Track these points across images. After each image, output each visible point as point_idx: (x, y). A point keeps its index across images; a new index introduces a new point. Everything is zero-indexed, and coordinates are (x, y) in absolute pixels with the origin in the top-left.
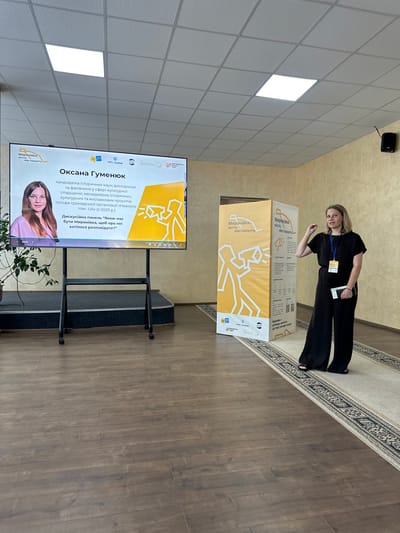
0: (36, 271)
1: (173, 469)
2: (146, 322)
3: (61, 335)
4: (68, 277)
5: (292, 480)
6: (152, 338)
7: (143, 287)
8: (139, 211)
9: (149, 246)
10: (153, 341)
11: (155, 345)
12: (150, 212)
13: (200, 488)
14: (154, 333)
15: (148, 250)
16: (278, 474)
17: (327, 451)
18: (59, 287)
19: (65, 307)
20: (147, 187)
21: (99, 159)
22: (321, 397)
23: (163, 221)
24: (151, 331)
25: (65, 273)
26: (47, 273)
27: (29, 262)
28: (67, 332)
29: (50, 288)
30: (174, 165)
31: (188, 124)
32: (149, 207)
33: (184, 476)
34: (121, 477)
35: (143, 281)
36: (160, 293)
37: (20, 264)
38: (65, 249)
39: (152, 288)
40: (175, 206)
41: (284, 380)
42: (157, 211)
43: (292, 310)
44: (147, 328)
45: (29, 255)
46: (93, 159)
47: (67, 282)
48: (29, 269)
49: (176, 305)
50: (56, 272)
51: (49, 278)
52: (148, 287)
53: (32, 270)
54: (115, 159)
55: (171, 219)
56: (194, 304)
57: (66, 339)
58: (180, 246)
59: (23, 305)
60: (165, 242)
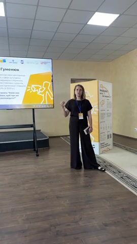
1: (51, 226)
2: (34, 148)
5: (113, 228)
6: (38, 156)
7: (32, 129)
8: (27, 88)
9: (34, 107)
10: (39, 157)
11: (40, 159)
12: (33, 89)
13: (66, 235)
14: (39, 153)
15: (33, 109)
16: (106, 225)
17: (131, 211)
20: (31, 76)
21: (4, 61)
22: (127, 183)
23: (41, 93)
24: (37, 152)
30: (45, 63)
31: (51, 40)
32: (32, 86)
33: (57, 229)
34: (24, 231)
35: (32, 126)
36: (41, 131)
39: (37, 129)
40: (46, 85)
41: (108, 174)
42: (37, 88)
43: (111, 137)
44: (35, 150)
46: (1, 61)
49: (50, 137)
52: (34, 129)
54: (13, 61)
55: (44, 93)
56: (59, 137)
58: (50, 107)
60: (42, 105)
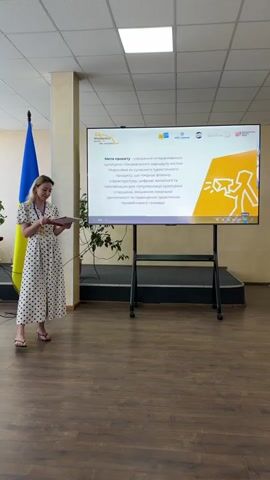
0: (110, 247)
2: (214, 301)
3: (132, 309)
4: (138, 253)
6: (220, 318)
7: (211, 264)
8: (205, 185)
9: (217, 221)
10: (224, 322)
11: (224, 326)
12: (217, 186)
14: (222, 314)
15: (215, 226)
18: (129, 262)
19: (135, 283)
20: (214, 160)
21: (166, 136)
23: (231, 194)
24: (220, 312)
25: (135, 249)
26: (119, 249)
27: (103, 238)
28: (137, 306)
29: (121, 262)
30: (244, 134)
32: (216, 180)
35: (210, 258)
36: (228, 270)
37: (96, 240)
38: (135, 226)
39: (220, 265)
42: (225, 184)
44: (215, 307)
45: (104, 232)
46: (160, 137)
47: (137, 258)
48: (104, 245)
49: (246, 284)
50: (127, 248)
51: (121, 253)
52: (216, 265)
53: (106, 245)
54: (182, 134)
55: (239, 193)
57: (137, 313)
58: (251, 221)
59: (98, 278)
60: (233, 217)
